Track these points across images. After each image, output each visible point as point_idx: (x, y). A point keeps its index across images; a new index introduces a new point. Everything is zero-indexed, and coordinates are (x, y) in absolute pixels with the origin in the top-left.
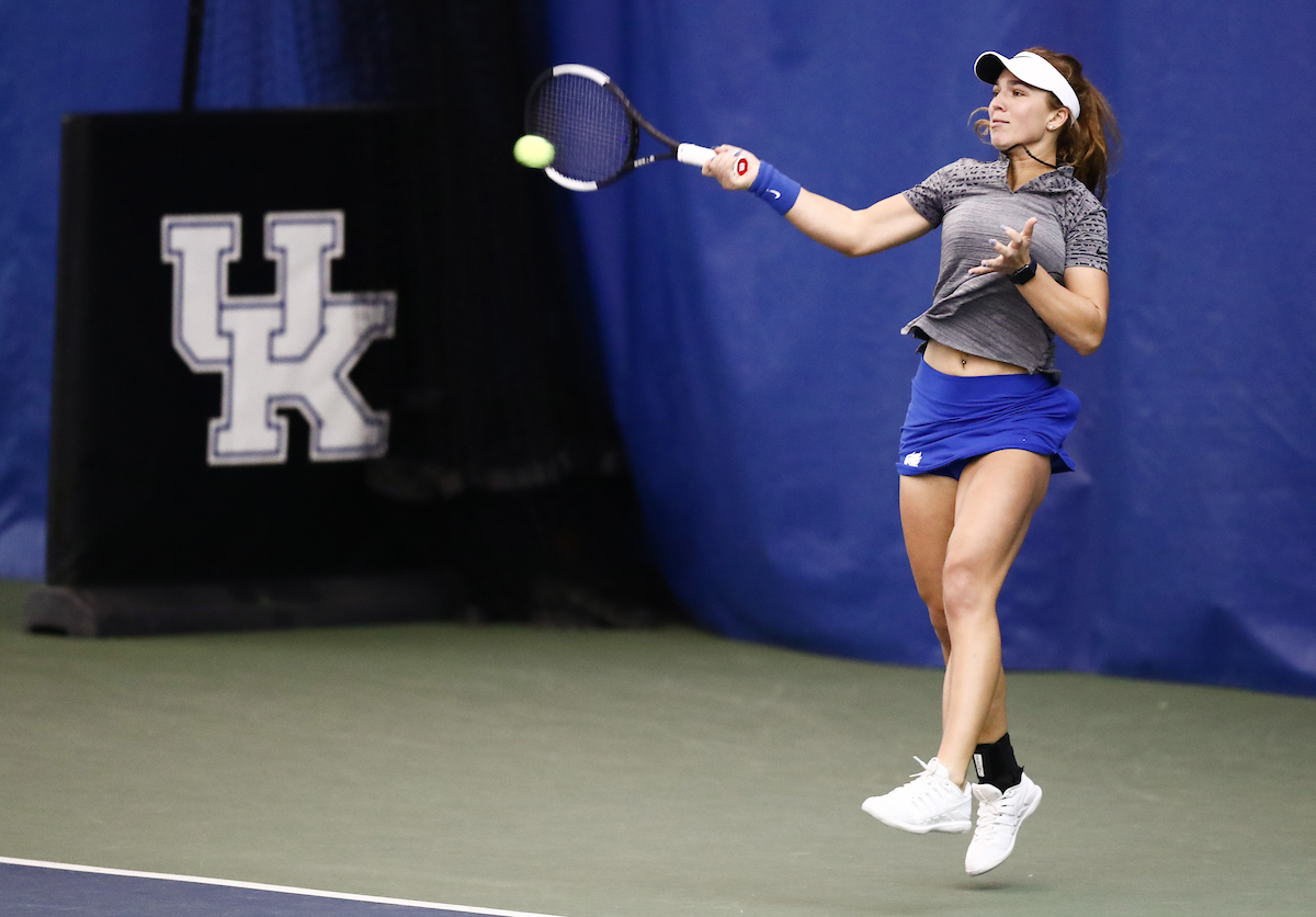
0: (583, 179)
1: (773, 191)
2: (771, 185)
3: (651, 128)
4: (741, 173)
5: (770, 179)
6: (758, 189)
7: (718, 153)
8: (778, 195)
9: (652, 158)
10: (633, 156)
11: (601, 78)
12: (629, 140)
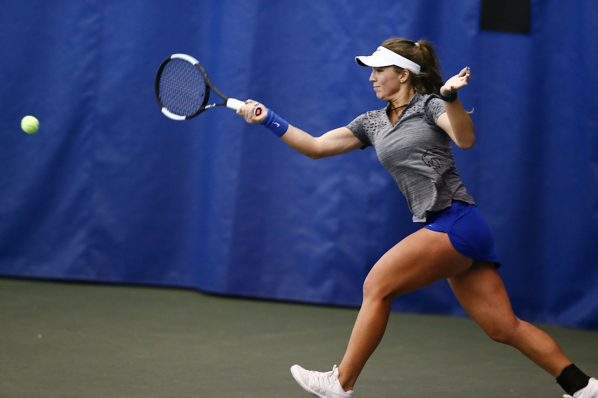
0: (179, 114)
1: (275, 123)
2: (275, 120)
3: (216, 89)
4: (258, 115)
5: (274, 118)
6: (267, 122)
7: (246, 104)
8: (278, 125)
9: (214, 105)
10: (205, 103)
11: (193, 61)
12: (204, 95)
